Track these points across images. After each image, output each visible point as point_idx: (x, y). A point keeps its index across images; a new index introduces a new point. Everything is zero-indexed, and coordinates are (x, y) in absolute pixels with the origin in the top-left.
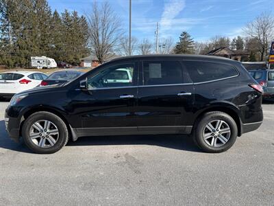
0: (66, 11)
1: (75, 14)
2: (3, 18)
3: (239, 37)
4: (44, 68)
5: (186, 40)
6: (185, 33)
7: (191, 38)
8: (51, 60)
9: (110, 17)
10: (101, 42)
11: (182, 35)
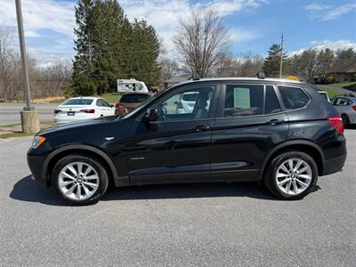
0: (136, 20)
1: (144, 23)
2: (80, 31)
3: (327, 50)
5: (277, 55)
6: (275, 46)
7: (283, 52)
11: (272, 49)
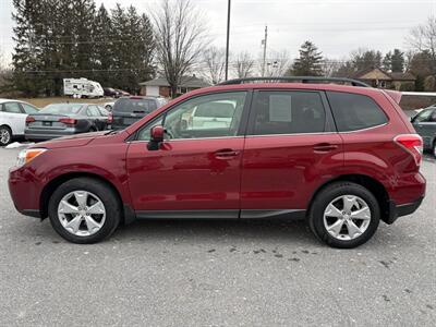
0: (118, 5)
1: (132, 10)
2: (20, 16)
3: (397, 51)
4: (83, 97)
5: (310, 55)
6: (308, 44)
7: (318, 51)
8: (95, 84)
9: (189, 16)
10: (174, 56)
11: (303, 47)
